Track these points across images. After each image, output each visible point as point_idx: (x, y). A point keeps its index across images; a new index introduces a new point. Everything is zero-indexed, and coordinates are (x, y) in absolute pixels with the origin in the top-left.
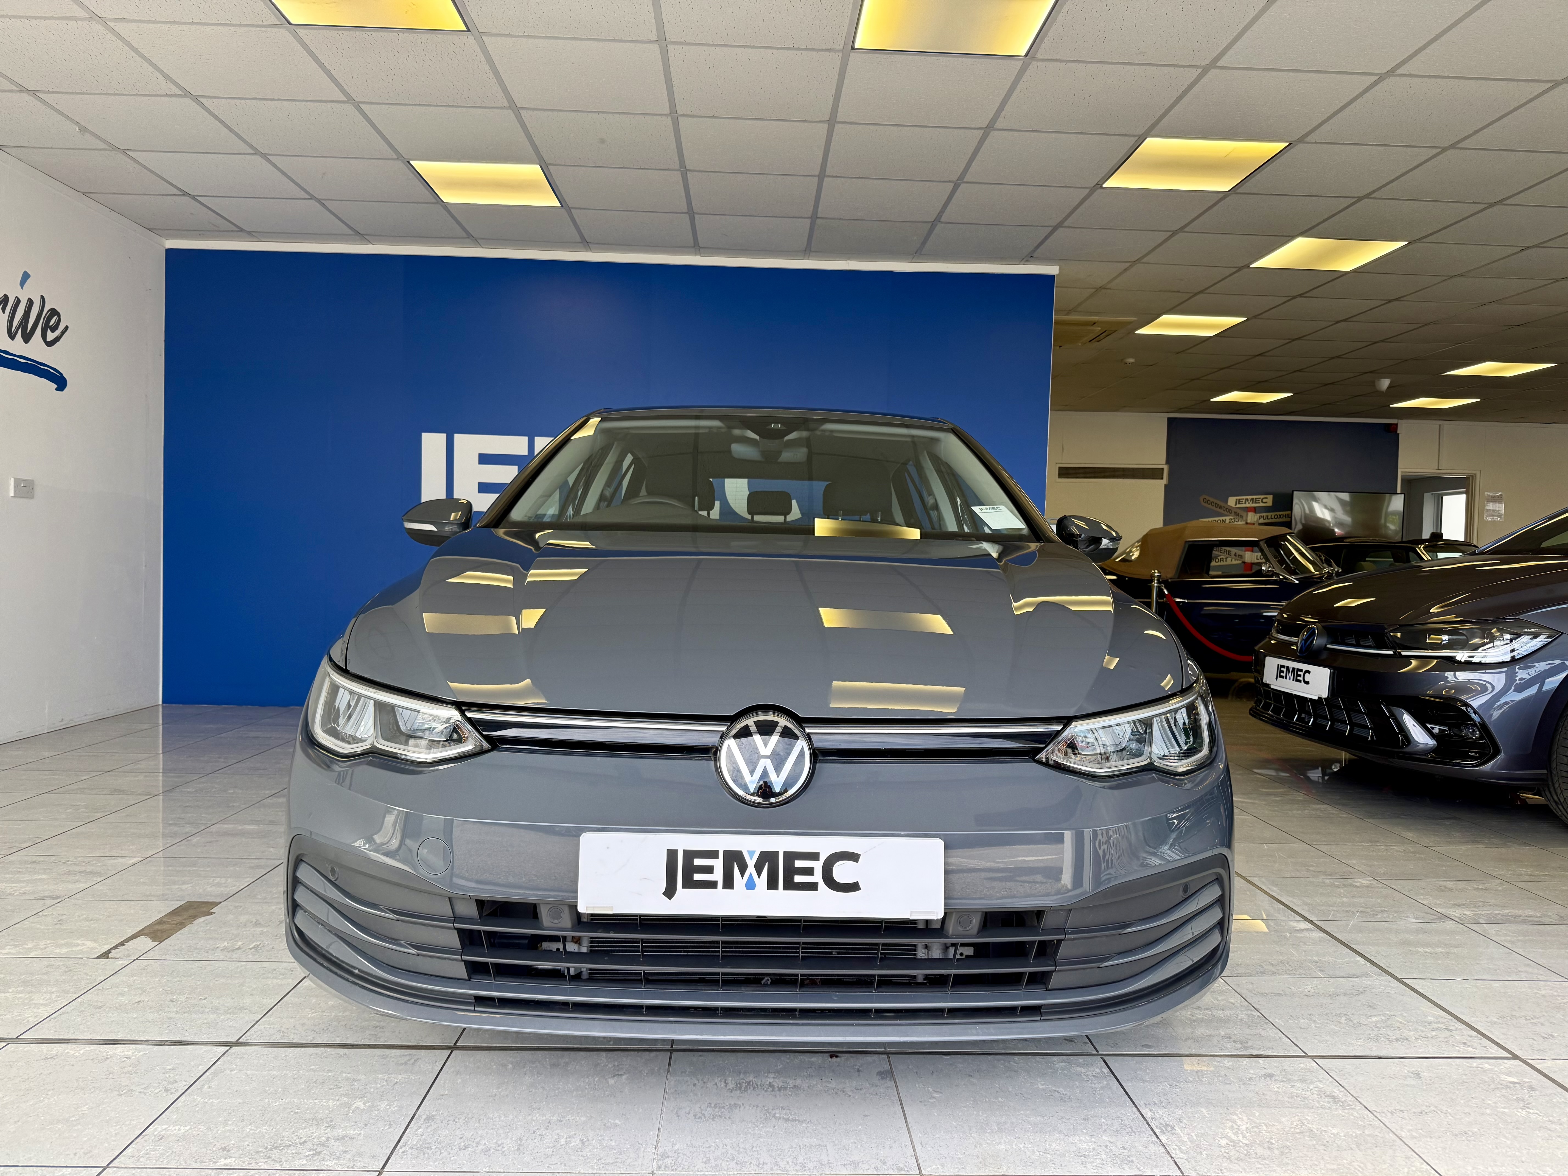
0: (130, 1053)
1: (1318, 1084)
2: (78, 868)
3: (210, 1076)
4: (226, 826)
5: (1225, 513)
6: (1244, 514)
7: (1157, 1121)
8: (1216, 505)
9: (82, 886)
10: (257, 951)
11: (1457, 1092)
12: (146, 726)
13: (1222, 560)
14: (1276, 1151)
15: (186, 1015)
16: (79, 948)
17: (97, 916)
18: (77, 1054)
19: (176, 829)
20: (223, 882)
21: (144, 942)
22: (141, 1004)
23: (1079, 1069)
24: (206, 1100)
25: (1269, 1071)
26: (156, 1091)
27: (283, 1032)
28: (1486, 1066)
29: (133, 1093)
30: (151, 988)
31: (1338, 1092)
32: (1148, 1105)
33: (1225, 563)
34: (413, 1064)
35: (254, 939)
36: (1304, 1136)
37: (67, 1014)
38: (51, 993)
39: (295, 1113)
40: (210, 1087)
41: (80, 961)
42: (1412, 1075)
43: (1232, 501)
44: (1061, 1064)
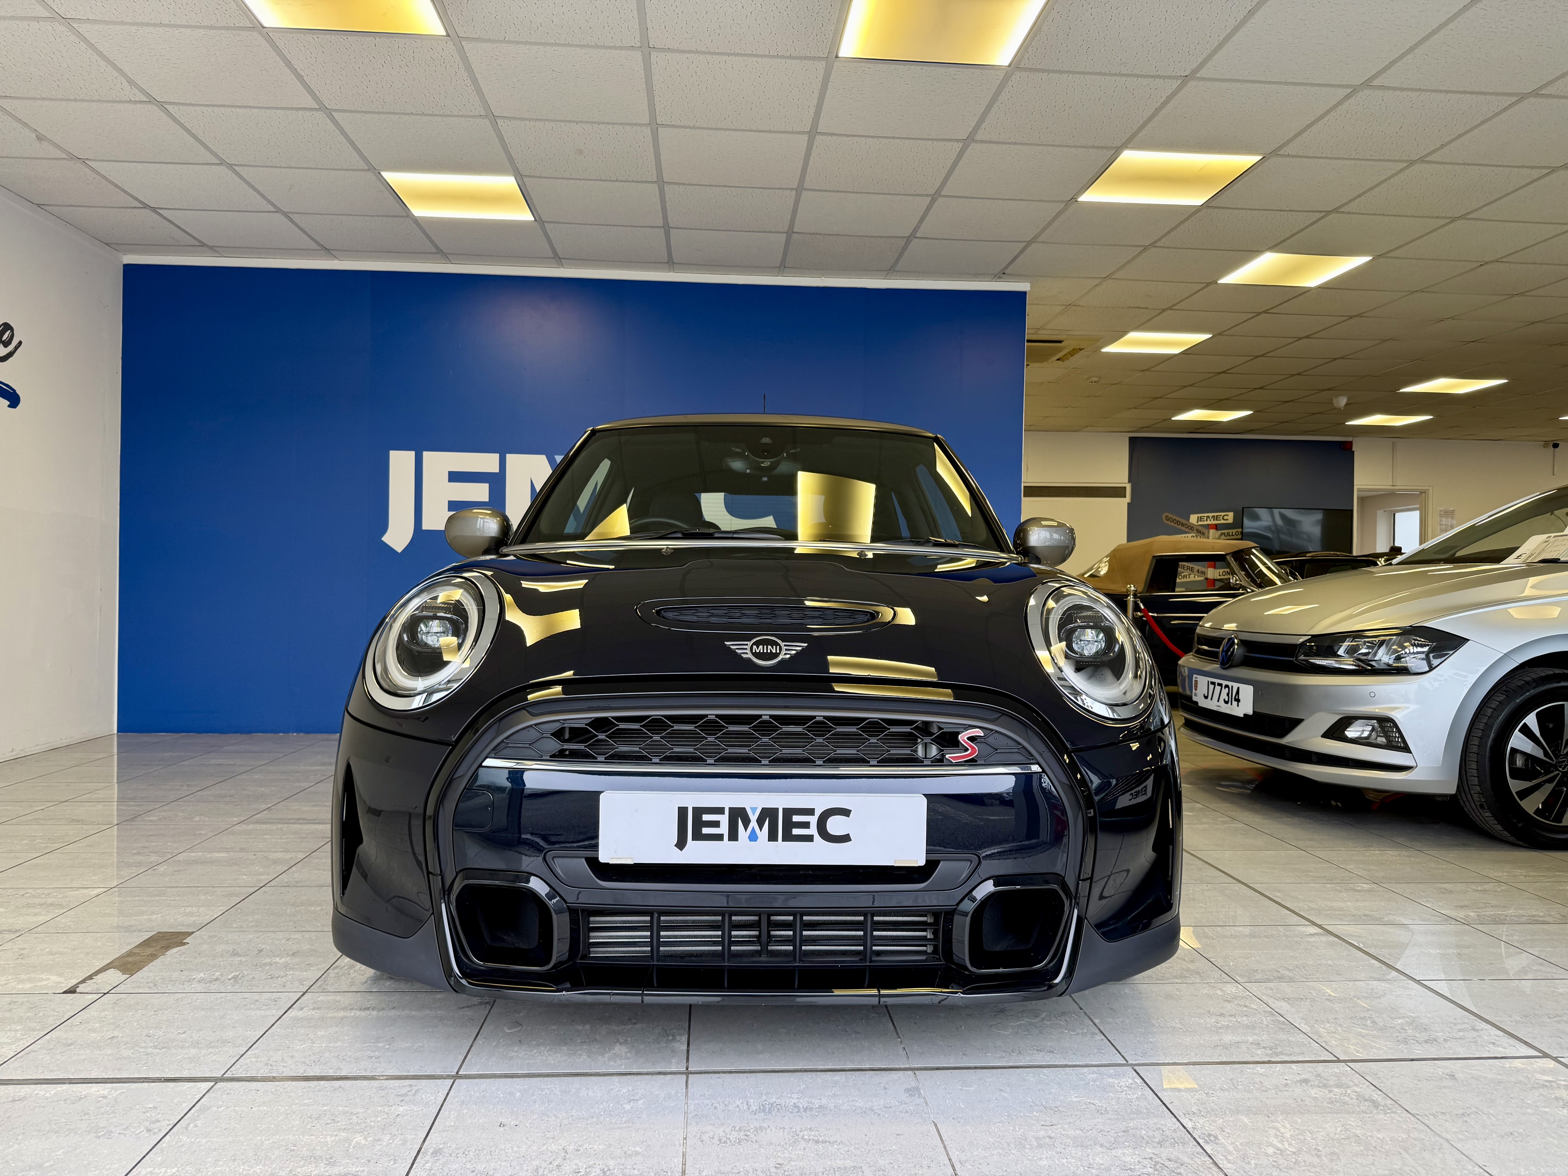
0: (106, 1092)
1: (1355, 1088)
2: (37, 901)
3: (196, 1114)
4: (194, 854)
5: (1187, 530)
6: (1205, 531)
7: (1199, 1131)
8: (1178, 523)
9: (42, 919)
10: (236, 981)
11: (1495, 1092)
12: (101, 756)
13: (1185, 577)
14: (1324, 1158)
15: (164, 1050)
16: (45, 983)
17: (61, 950)
18: (48, 1095)
19: (141, 858)
20: (196, 911)
21: (114, 976)
22: (115, 1040)
23: (1111, 1080)
24: (193, 1140)
25: (1304, 1076)
26: (137, 1132)
27: (271, 1066)
28: (1519, 1065)
29: (112, 1135)
30: (125, 1023)
31: (1376, 1096)
32: (1187, 1116)
33: (1188, 580)
34: (414, 1095)
35: (232, 970)
36: (1351, 1142)
37: (35, 1053)
38: (17, 1030)
39: (291, 1150)
40: (196, 1126)
41: (45, 997)
42: (1447, 1077)
43: (1193, 519)
44: (1092, 1076)
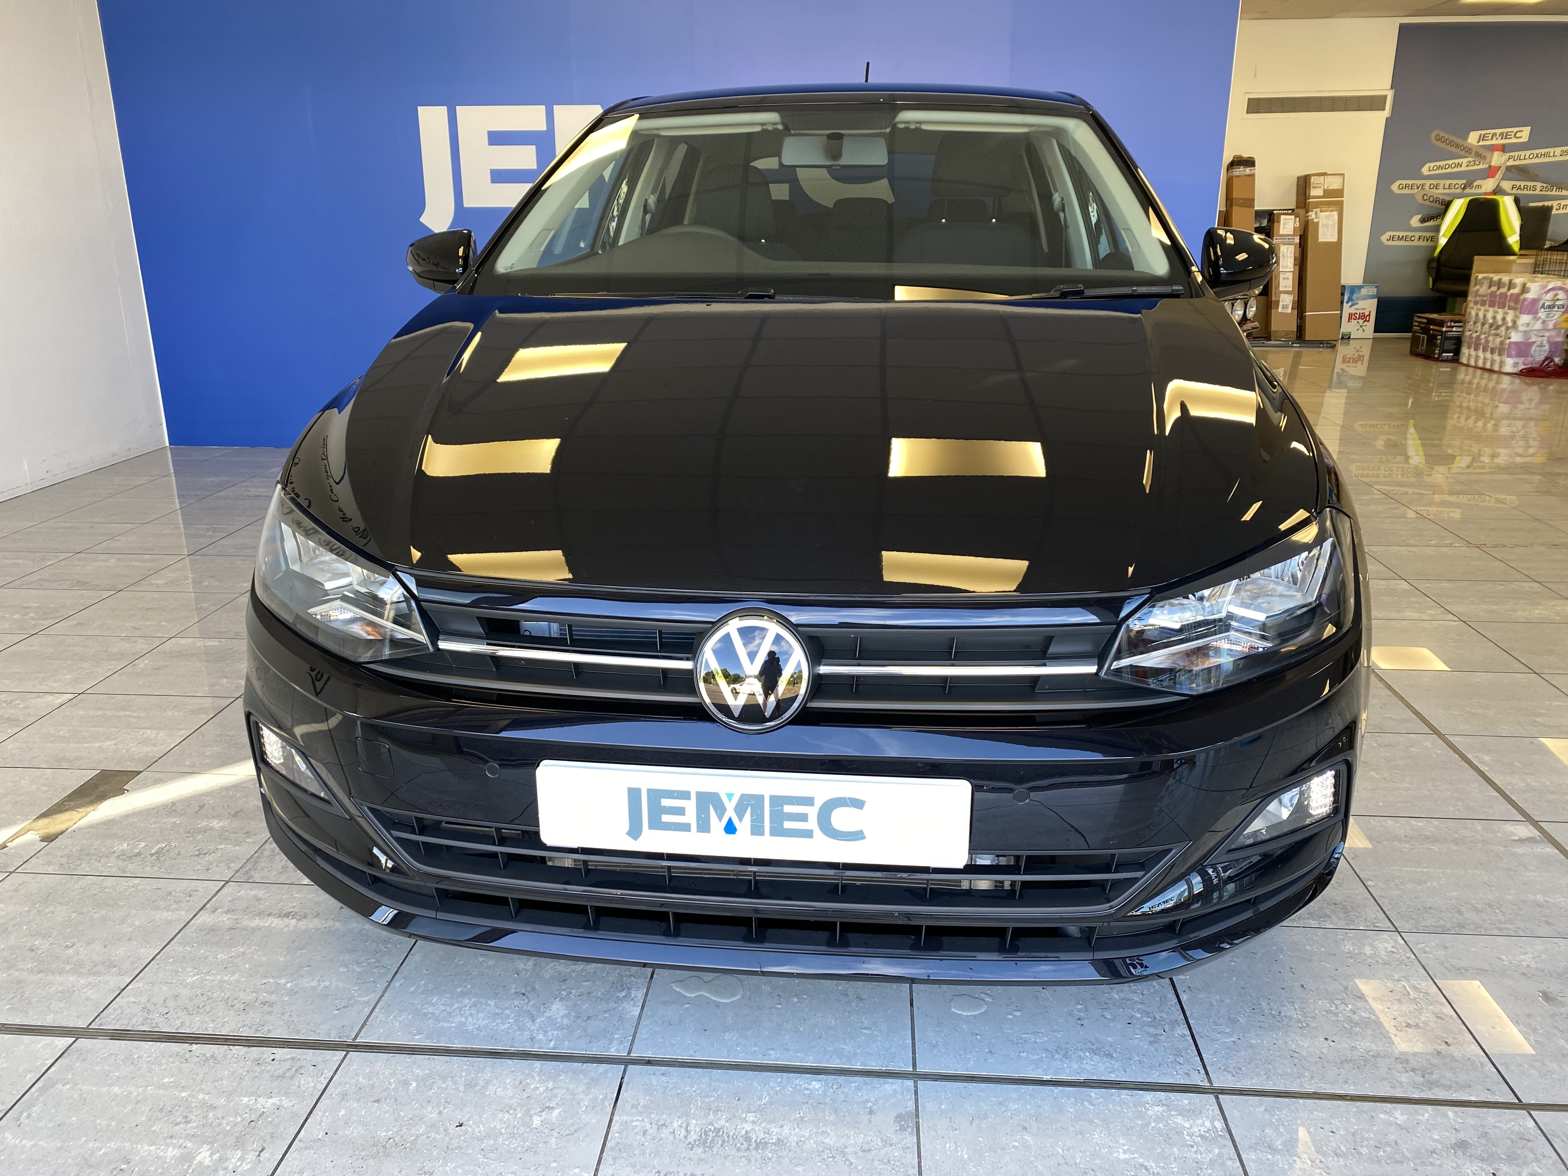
3: (35, 1095)
4: (185, 641)
5: (1463, 153)
6: (1488, 154)
8: (1451, 143)
10: (158, 858)
12: (142, 481)
19: (127, 645)
20: (155, 735)
23: (1179, 1120)
25: (1462, 1136)
27: (148, 1011)
34: (293, 1077)
35: (160, 839)
40: (28, 1118)
43: (1473, 138)
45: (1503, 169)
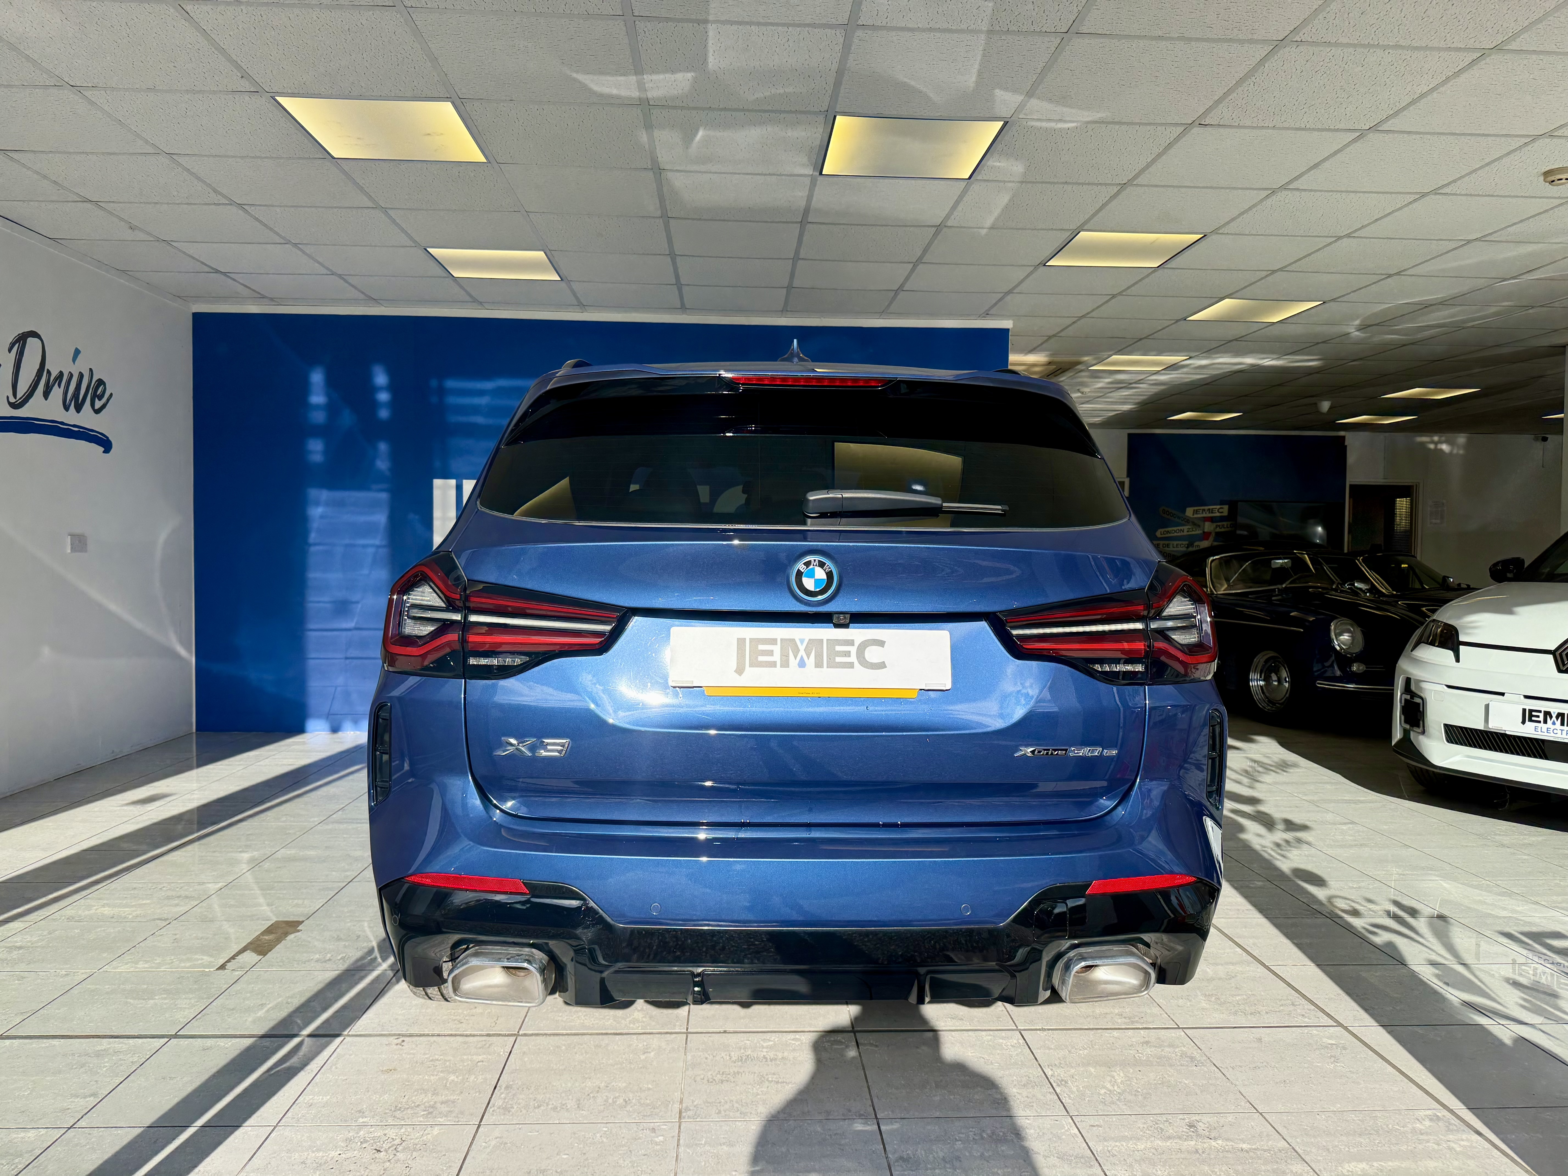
0: (267, 1044)
1: (1182, 1048)
2: (174, 893)
4: (289, 852)
5: (1183, 522)
6: (1201, 524)
7: (1055, 1078)
8: (1177, 515)
9: (182, 909)
10: (344, 961)
11: (1287, 1052)
15: (302, 1014)
16: (199, 962)
17: (205, 935)
18: (227, 1045)
20: (302, 903)
21: (250, 957)
22: (264, 1006)
23: (1001, 1041)
24: (337, 1077)
25: (1147, 1039)
27: (382, 1026)
28: (1316, 1032)
30: (268, 994)
32: (1050, 1066)
37: (208, 1016)
38: (191, 998)
40: (336, 1068)
42: (1255, 1040)
43: (1189, 512)
45: (1213, 534)
